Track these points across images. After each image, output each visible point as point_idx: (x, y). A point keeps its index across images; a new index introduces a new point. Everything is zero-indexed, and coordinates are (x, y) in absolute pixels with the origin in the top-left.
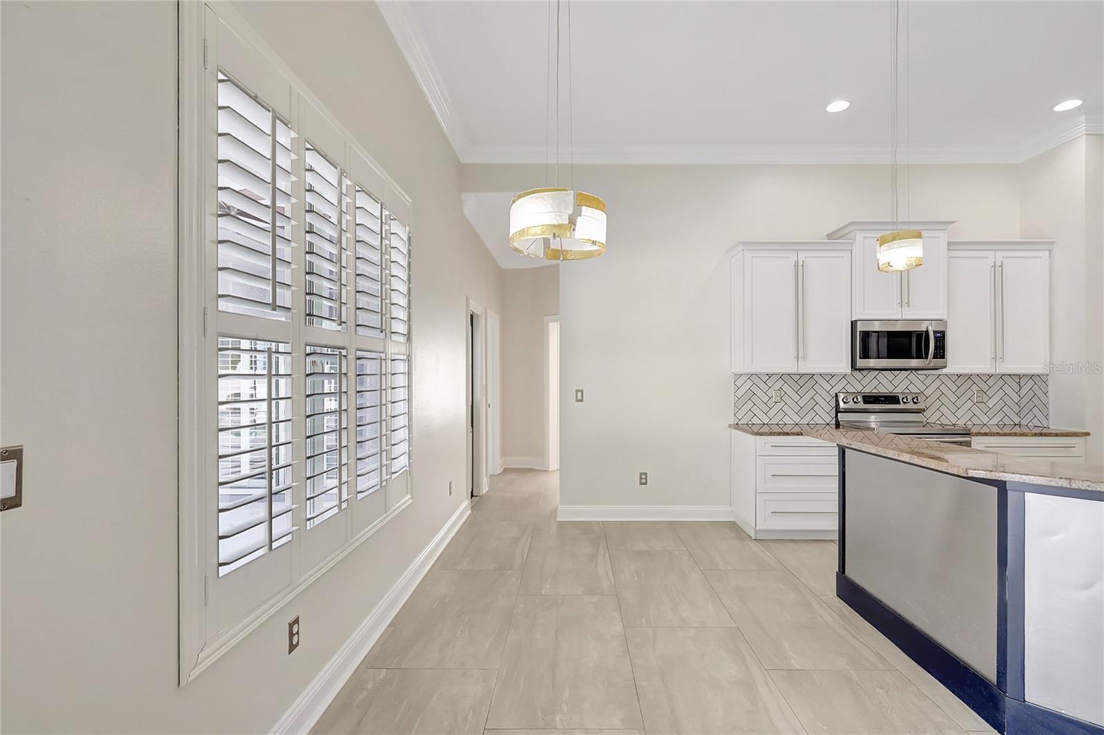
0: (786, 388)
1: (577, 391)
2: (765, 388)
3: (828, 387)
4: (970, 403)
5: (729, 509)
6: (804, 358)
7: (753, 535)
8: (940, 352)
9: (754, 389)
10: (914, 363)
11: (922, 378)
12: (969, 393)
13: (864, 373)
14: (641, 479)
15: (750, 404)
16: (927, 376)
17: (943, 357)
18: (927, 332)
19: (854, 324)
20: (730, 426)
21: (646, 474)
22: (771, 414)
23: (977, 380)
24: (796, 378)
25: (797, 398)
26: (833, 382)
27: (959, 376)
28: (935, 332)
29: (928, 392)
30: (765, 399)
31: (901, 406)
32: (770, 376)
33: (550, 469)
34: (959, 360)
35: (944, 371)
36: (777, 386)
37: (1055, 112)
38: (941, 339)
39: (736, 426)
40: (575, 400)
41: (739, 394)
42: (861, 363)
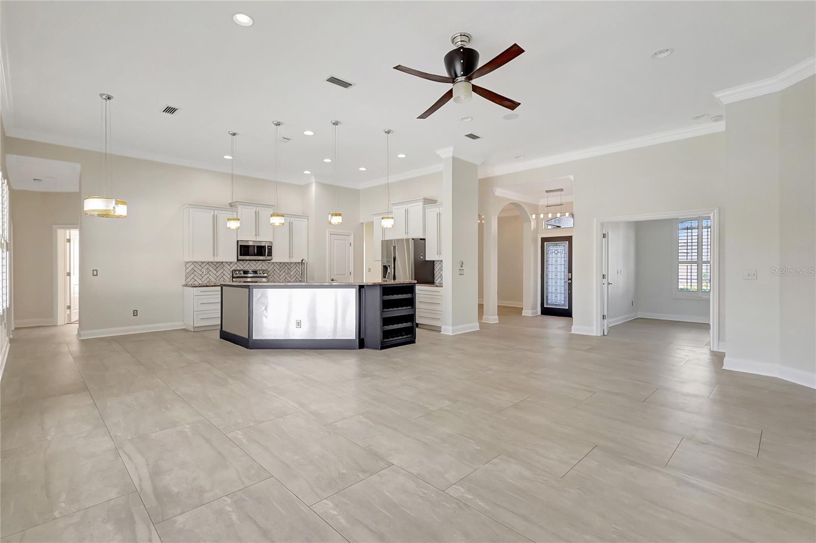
0: (210, 268)
1: (93, 270)
2: (200, 268)
3: (229, 268)
4: (284, 274)
5: (182, 323)
6: (217, 255)
7: (192, 330)
8: (270, 254)
9: (195, 269)
10: (261, 258)
11: (267, 264)
12: (284, 270)
13: (244, 262)
14: (134, 313)
15: (193, 275)
16: (269, 263)
17: (271, 256)
18: (265, 246)
19: (238, 241)
20: (183, 285)
21: (137, 311)
22: (203, 280)
23: (287, 265)
24: (215, 264)
25: (215, 272)
26: (231, 265)
27: (281, 263)
28: (268, 246)
29: (269, 270)
30: (201, 273)
31: (258, 275)
32: (202, 263)
33: (59, 324)
34: (278, 256)
35: (272, 261)
36: (206, 267)
37: (305, 174)
38: (270, 249)
39: (186, 285)
40: (92, 275)
41: (187, 271)
42: (241, 257)
